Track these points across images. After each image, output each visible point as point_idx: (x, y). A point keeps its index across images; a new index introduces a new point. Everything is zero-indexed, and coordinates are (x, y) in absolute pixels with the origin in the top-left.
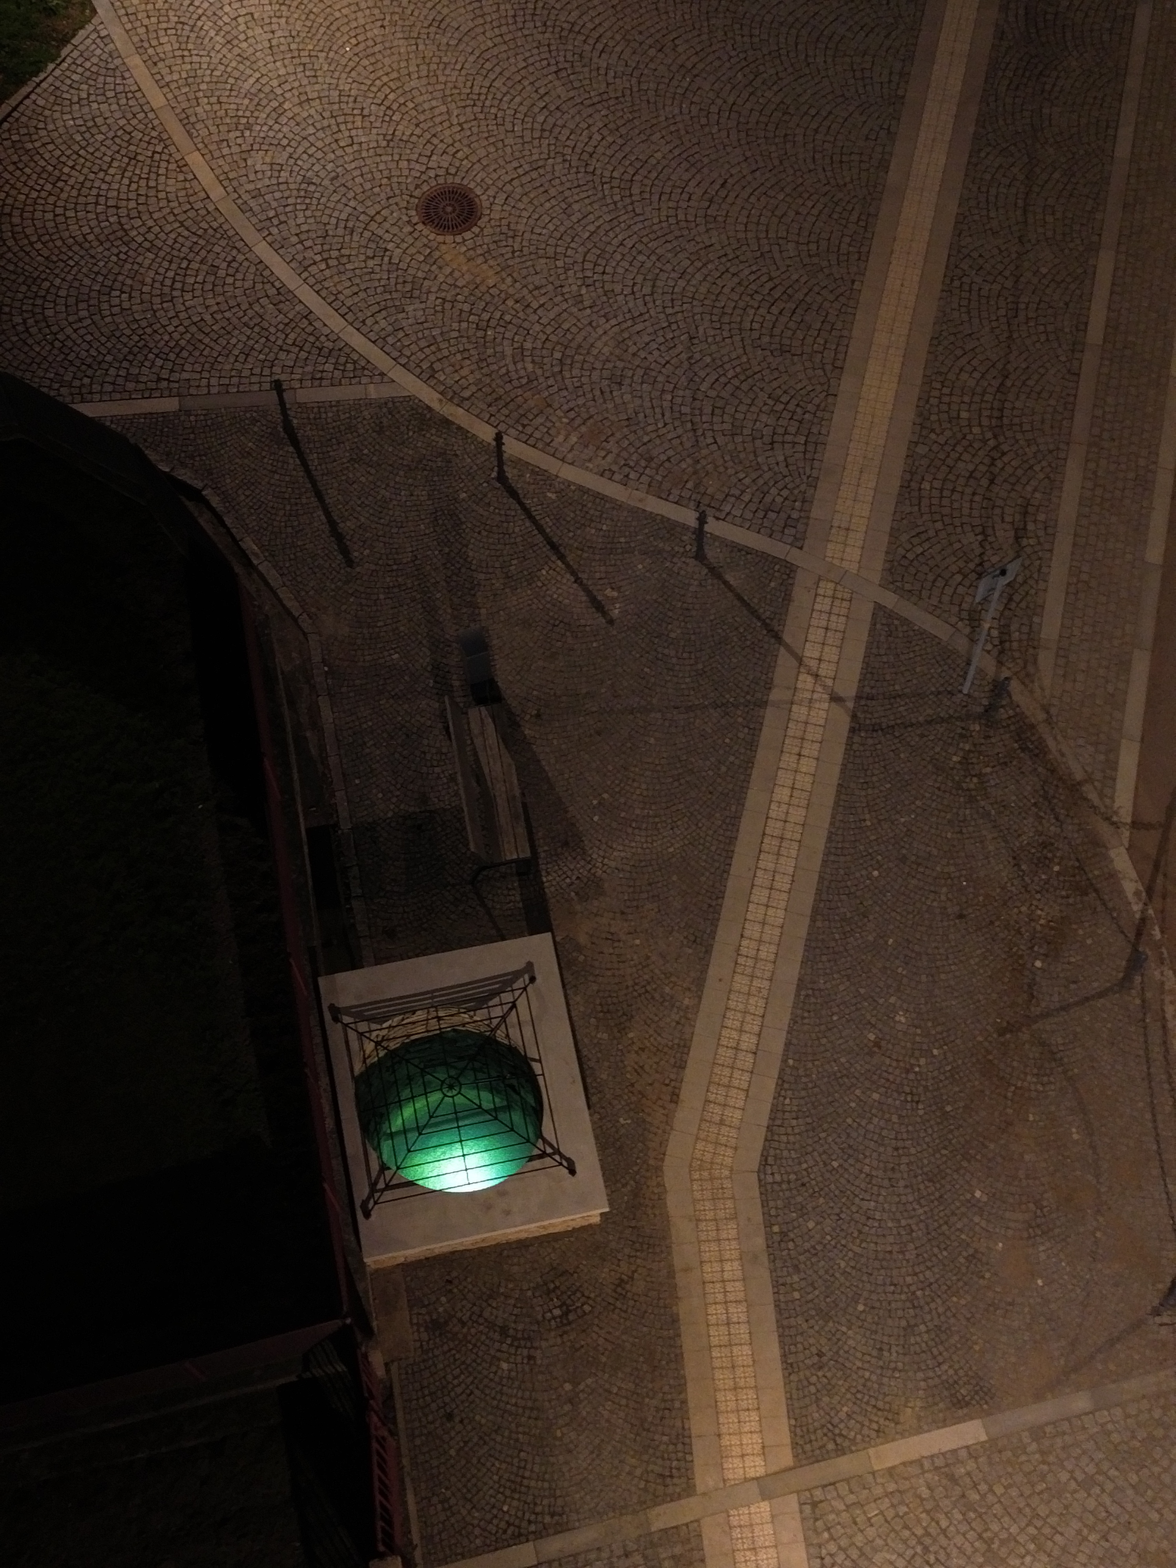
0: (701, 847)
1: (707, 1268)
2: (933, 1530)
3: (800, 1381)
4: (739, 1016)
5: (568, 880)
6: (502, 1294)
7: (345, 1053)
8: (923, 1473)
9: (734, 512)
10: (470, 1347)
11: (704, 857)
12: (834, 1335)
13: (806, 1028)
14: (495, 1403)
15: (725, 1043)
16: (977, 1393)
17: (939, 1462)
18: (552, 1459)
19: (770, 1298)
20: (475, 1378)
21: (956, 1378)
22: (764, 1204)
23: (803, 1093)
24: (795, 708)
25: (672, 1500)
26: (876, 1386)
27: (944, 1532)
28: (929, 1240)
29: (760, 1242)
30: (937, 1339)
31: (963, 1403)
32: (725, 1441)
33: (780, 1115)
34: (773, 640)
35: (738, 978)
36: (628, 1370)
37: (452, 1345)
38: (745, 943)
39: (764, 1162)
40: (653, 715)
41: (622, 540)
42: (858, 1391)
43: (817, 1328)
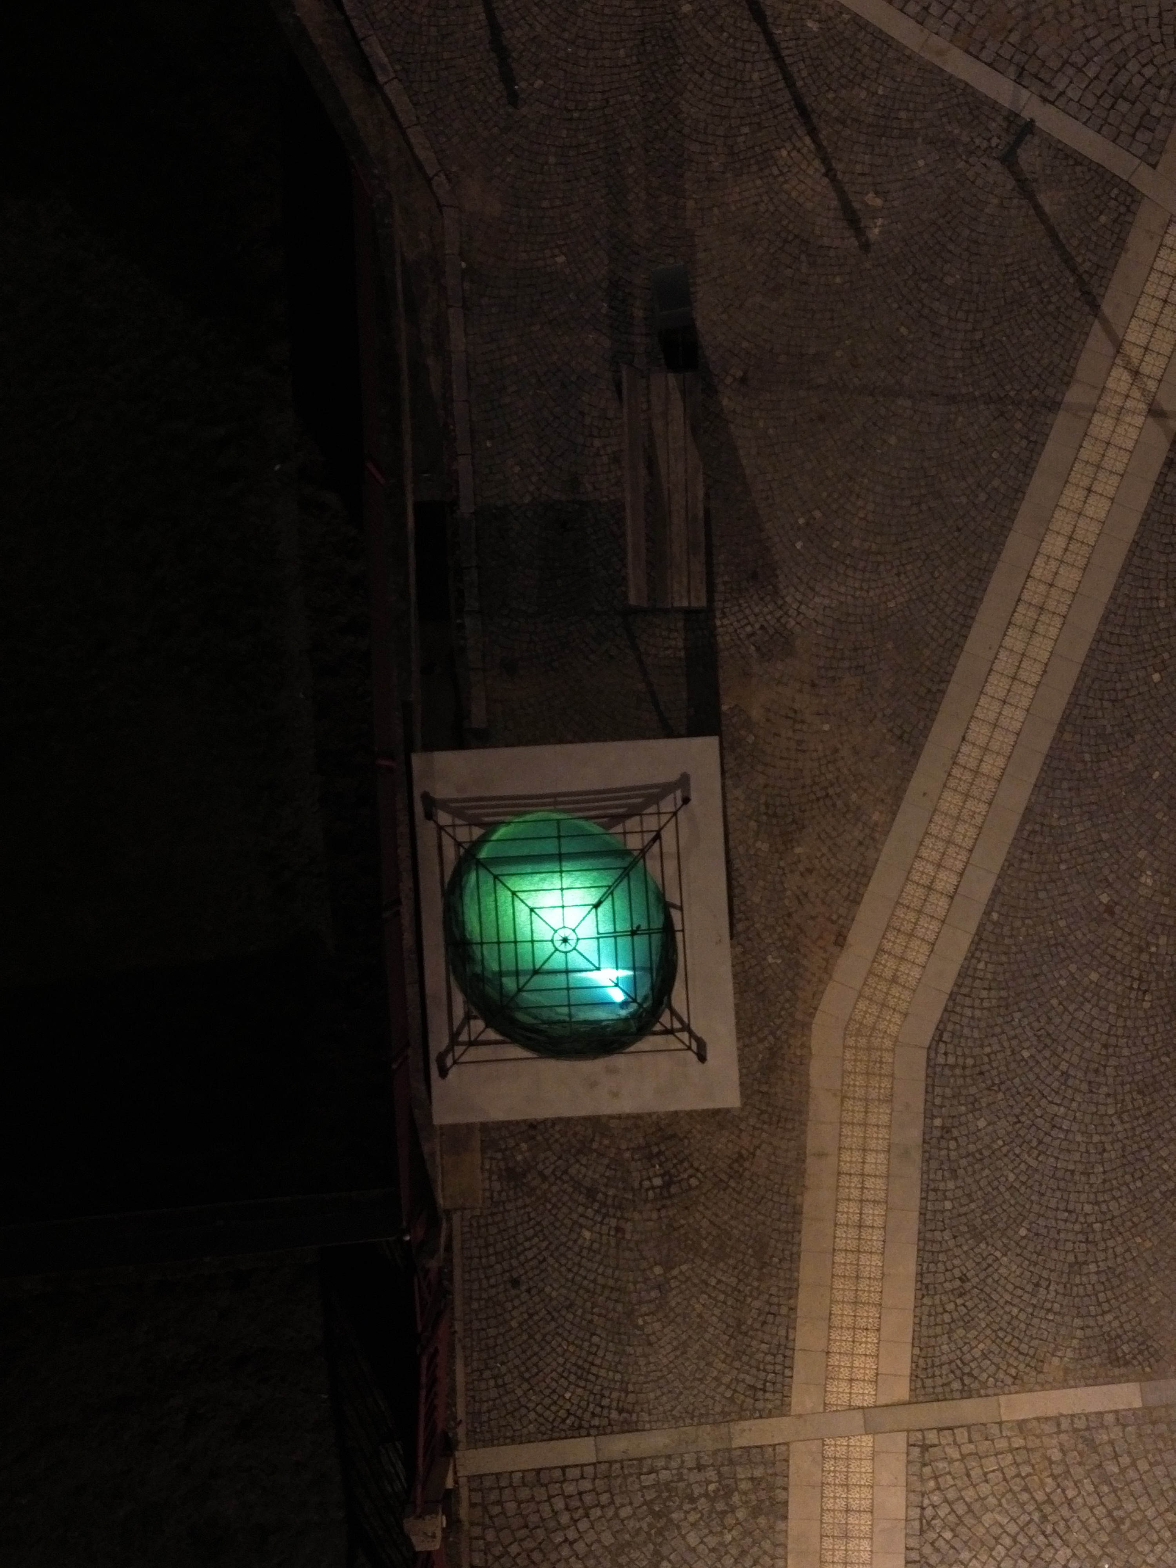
0: (932, 607)
1: (846, 1156)
2: (1057, 1498)
3: (934, 1305)
4: (940, 845)
5: (749, 629)
6: (595, 1150)
7: (436, 860)
8: (1059, 1432)
9: (1070, 93)
10: (549, 1206)
11: (934, 621)
12: (984, 1259)
13: (1022, 873)
14: (570, 1276)
15: (916, 878)
16: (1141, 1352)
17: (1080, 1424)
18: (630, 1350)
19: (915, 1202)
20: (550, 1243)
21: (1120, 1331)
22: (929, 1089)
23: (1004, 958)
24: (1096, 419)
25: (761, 1417)
26: (1023, 1326)
27: (1069, 1502)
28: (1124, 1165)
29: (915, 1134)
30: (1107, 1284)
31: (1121, 1362)
32: (834, 1360)
33: (968, 981)
34: (1087, 309)
35: (948, 795)
36: (731, 1262)
37: (528, 1201)
38: (965, 749)
39: (938, 1038)
40: (900, 401)
41: (903, 115)
42: (1001, 1329)
43: (965, 1248)
